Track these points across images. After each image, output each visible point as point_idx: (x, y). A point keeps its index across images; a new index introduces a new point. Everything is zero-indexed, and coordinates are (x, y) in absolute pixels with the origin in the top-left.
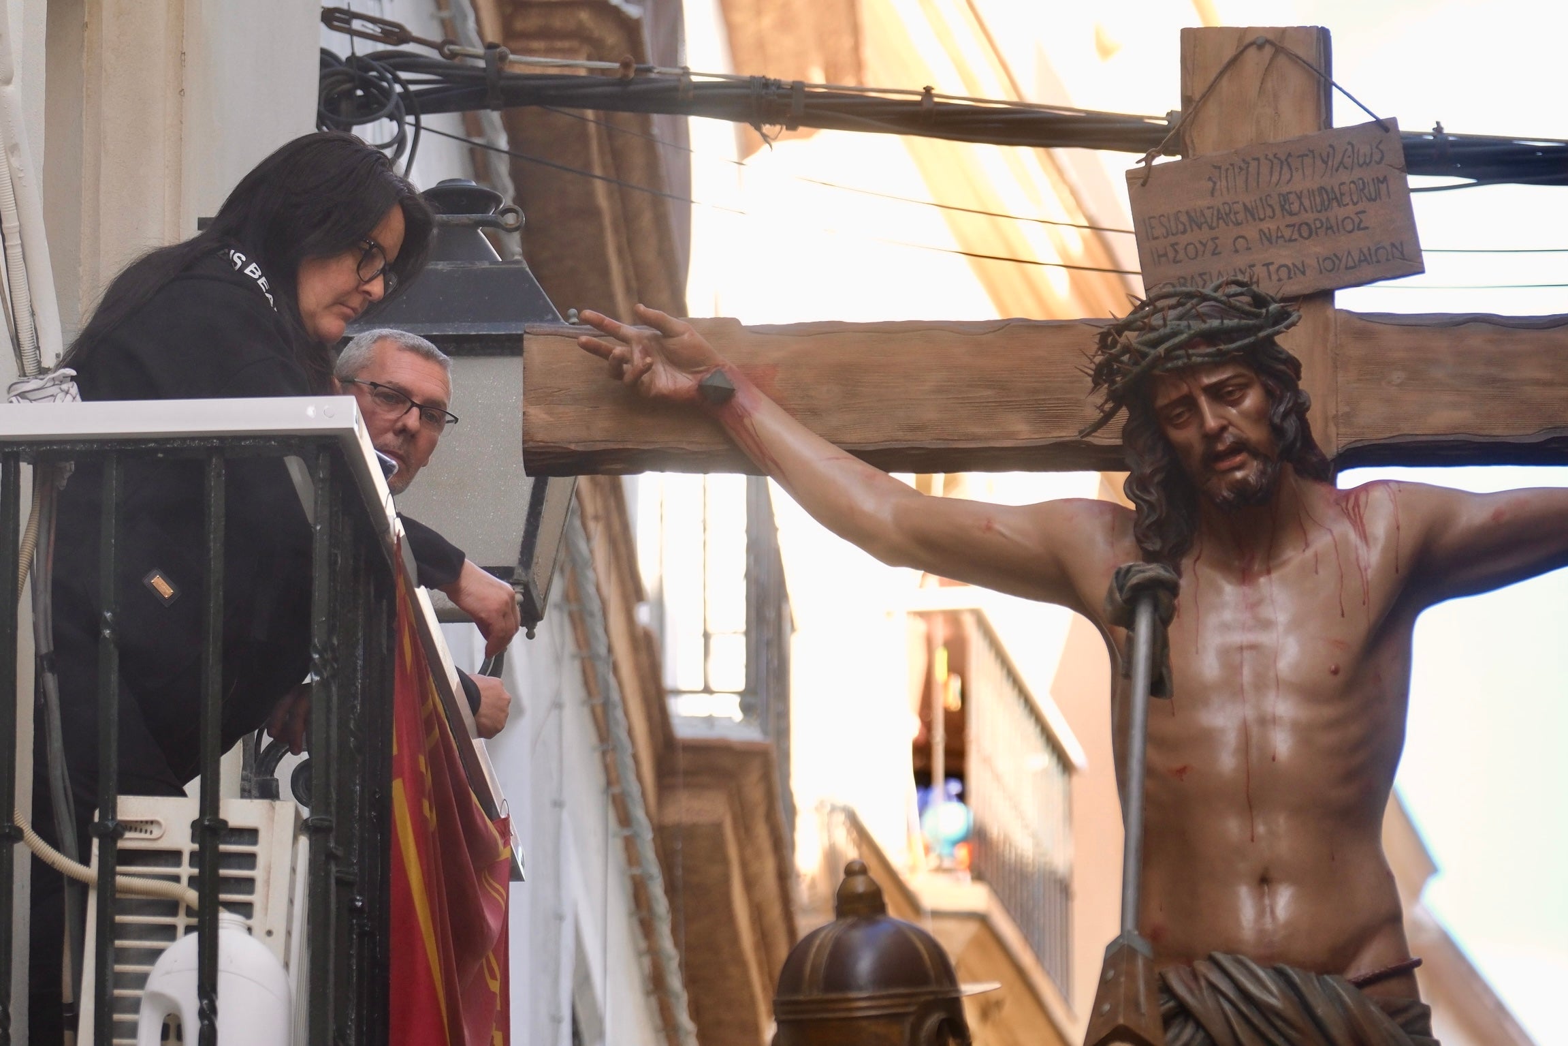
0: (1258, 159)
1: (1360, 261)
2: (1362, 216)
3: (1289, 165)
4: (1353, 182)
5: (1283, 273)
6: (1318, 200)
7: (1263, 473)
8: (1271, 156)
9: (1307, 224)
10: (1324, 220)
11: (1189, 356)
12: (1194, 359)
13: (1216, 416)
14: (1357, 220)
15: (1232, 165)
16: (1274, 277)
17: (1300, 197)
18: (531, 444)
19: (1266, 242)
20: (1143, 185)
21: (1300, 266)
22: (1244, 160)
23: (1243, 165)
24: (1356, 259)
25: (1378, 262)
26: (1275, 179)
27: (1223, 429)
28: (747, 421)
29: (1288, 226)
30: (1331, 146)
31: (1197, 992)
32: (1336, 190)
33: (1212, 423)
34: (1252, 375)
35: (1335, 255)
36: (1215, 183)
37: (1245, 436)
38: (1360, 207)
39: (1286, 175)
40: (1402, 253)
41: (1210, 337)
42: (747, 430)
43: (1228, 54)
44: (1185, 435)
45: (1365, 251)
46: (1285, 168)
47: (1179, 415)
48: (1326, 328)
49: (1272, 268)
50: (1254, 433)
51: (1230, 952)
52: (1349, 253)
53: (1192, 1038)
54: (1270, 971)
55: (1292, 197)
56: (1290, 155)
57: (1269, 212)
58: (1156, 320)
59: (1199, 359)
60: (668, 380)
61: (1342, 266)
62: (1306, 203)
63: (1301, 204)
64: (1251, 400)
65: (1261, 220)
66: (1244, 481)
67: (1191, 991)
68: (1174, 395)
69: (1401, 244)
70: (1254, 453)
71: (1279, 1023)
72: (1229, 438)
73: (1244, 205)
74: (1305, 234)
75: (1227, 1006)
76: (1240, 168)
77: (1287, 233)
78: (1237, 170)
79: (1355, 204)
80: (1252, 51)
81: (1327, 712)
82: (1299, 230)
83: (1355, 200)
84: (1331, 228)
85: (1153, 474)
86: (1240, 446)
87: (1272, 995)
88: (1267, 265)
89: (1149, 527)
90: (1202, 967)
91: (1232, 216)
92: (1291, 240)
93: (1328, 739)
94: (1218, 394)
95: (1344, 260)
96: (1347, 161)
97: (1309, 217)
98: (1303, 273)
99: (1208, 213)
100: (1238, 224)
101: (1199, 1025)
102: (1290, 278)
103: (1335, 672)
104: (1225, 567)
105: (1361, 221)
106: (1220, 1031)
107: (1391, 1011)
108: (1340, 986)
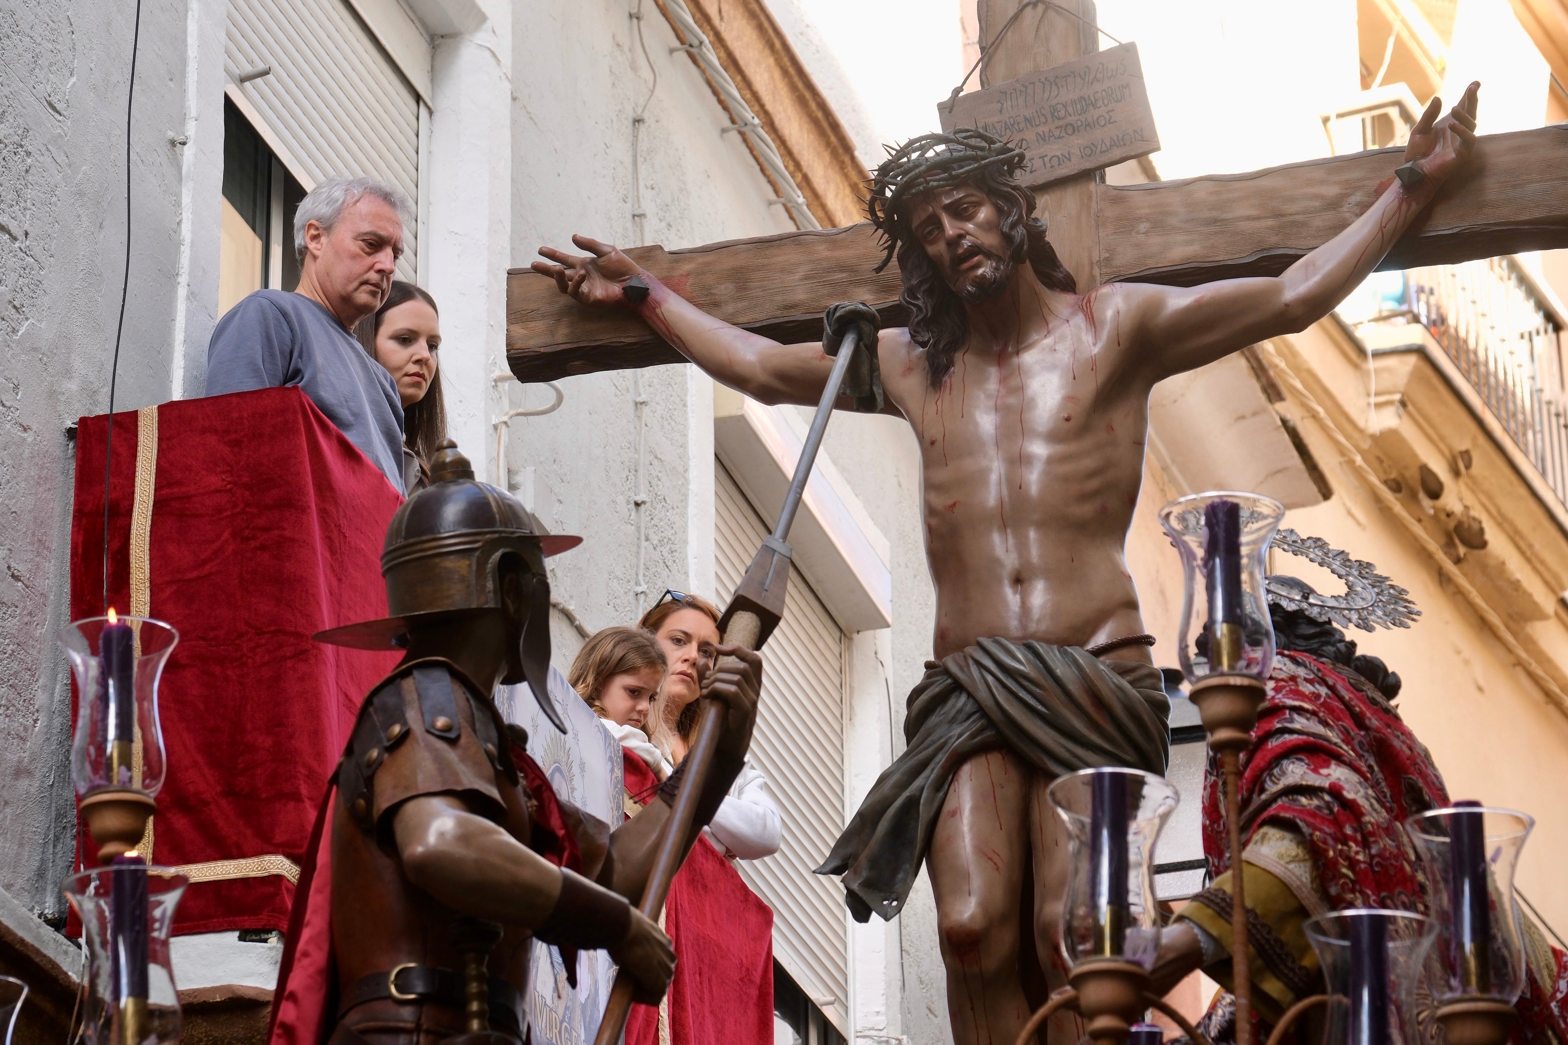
0: (1034, 83)
1: (1111, 146)
2: (1111, 114)
3: (1056, 84)
4: (1104, 90)
5: (1055, 162)
6: (1079, 106)
7: (997, 269)
8: (1043, 80)
9: (1071, 124)
10: (1083, 120)
11: (927, 182)
12: (931, 183)
13: (953, 227)
14: (1107, 117)
15: (1015, 89)
16: (1048, 165)
17: (1065, 106)
18: (512, 351)
19: (1041, 142)
20: (950, 112)
21: (1067, 155)
22: (1023, 85)
23: (1023, 89)
24: (1108, 144)
25: (1125, 145)
26: (1046, 95)
27: (961, 237)
28: (658, 311)
29: (1057, 128)
30: (1087, 67)
31: (965, 669)
32: (1092, 98)
33: (950, 231)
34: (985, 196)
35: (1092, 144)
36: (1002, 104)
37: (979, 242)
38: (1110, 107)
39: (1054, 93)
40: (1142, 136)
41: (943, 167)
42: (658, 317)
44: (938, 249)
45: (1115, 138)
46: (1054, 87)
47: (930, 232)
48: (1090, 198)
49: (1046, 159)
50: (989, 240)
51: (992, 636)
52: (1103, 141)
53: (965, 705)
54: (1022, 648)
55: (1059, 106)
56: (1057, 77)
57: (1043, 119)
59: (935, 184)
60: (602, 290)
61: (1098, 151)
62: (1070, 109)
63: (1066, 111)
64: (984, 214)
65: (1037, 126)
66: (983, 276)
67: (961, 669)
68: (924, 216)
69: (1142, 130)
70: (989, 255)
71: (1026, 683)
72: (966, 243)
73: (1024, 116)
74: (1070, 131)
75: (990, 678)
76: (1021, 91)
77: (1057, 133)
78: (1018, 93)
79: (1106, 106)
80: (1029, 10)
81: (1060, 449)
82: (1065, 130)
83: (1106, 103)
84: (1089, 125)
85: (920, 284)
86: (975, 250)
87: (1021, 662)
88: (1042, 157)
89: (918, 323)
90: (971, 650)
91: (1016, 126)
92: (1059, 137)
93: (1065, 468)
94: (956, 210)
95: (1099, 147)
96: (1099, 76)
97: (1071, 119)
98: (1070, 160)
99: (998, 126)
100: (1020, 131)
101: (970, 695)
102: (1059, 164)
103: (1068, 419)
104: (986, 354)
105: (1111, 117)
106: (982, 694)
107: (1123, 672)
108: (1078, 654)
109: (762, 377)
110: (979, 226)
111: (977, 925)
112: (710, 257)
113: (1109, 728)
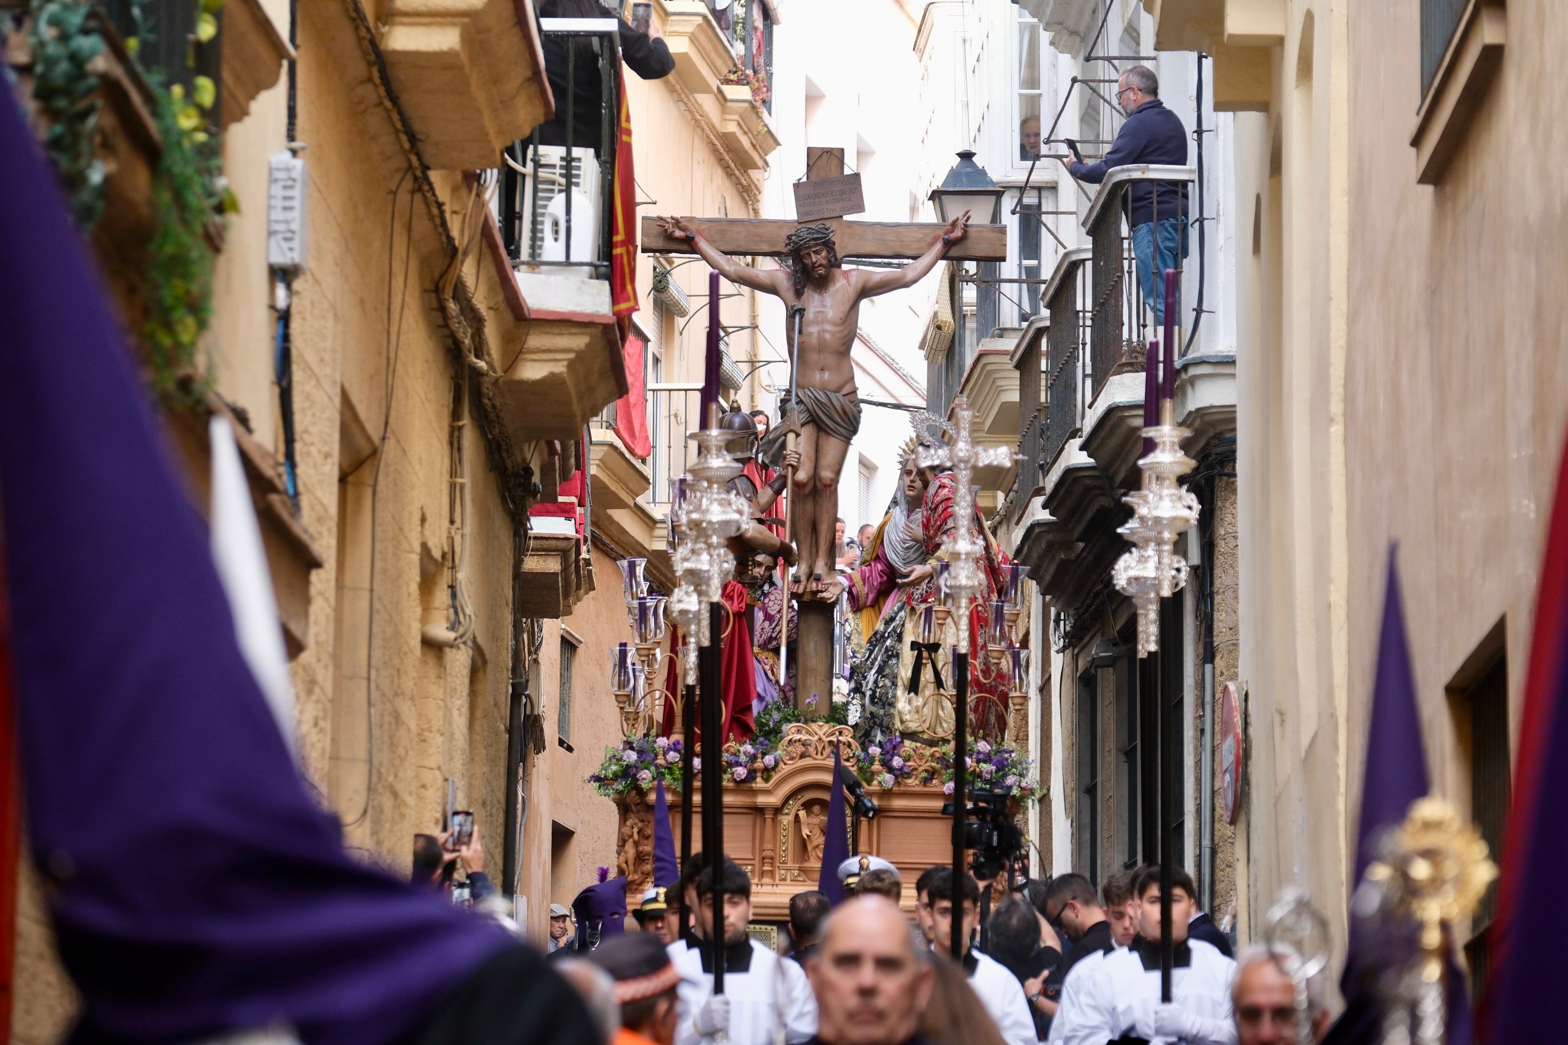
0: (825, 181)
1: (850, 208)
4: (849, 189)
6: (840, 193)
7: (825, 270)
8: (828, 181)
10: (840, 198)
11: (809, 244)
13: (815, 257)
15: (818, 183)
19: (827, 203)
20: (797, 187)
22: (821, 182)
25: (854, 208)
26: (829, 186)
27: (817, 261)
29: (832, 199)
30: (843, 179)
32: (843, 190)
33: (814, 260)
34: (825, 248)
35: (843, 206)
37: (822, 262)
38: (850, 195)
40: (860, 206)
41: (815, 239)
42: (697, 246)
43: (819, 154)
44: (807, 261)
45: (851, 205)
46: (832, 184)
48: (841, 225)
49: (829, 212)
50: (824, 262)
51: (814, 387)
52: (847, 206)
54: (823, 392)
55: (834, 191)
56: (833, 181)
57: (828, 195)
58: (801, 234)
59: (812, 245)
60: (678, 233)
61: (845, 209)
62: (837, 193)
64: (824, 254)
65: (826, 197)
66: (821, 272)
67: (803, 396)
70: (824, 267)
72: (818, 263)
73: (822, 193)
74: (836, 201)
75: (812, 401)
80: (825, 154)
81: (839, 329)
84: (842, 200)
86: (821, 265)
87: (823, 398)
89: (797, 282)
90: (806, 391)
91: (819, 196)
92: (833, 202)
93: (839, 335)
94: (816, 252)
96: (847, 183)
97: (837, 197)
98: (836, 210)
99: (813, 195)
101: (805, 405)
102: (832, 212)
103: (841, 318)
104: (815, 291)
105: (850, 199)
106: (810, 407)
107: (851, 402)
108: (839, 395)
109: (734, 277)
110: (822, 258)
111: (805, 481)
112: (712, 224)
113: (847, 421)
